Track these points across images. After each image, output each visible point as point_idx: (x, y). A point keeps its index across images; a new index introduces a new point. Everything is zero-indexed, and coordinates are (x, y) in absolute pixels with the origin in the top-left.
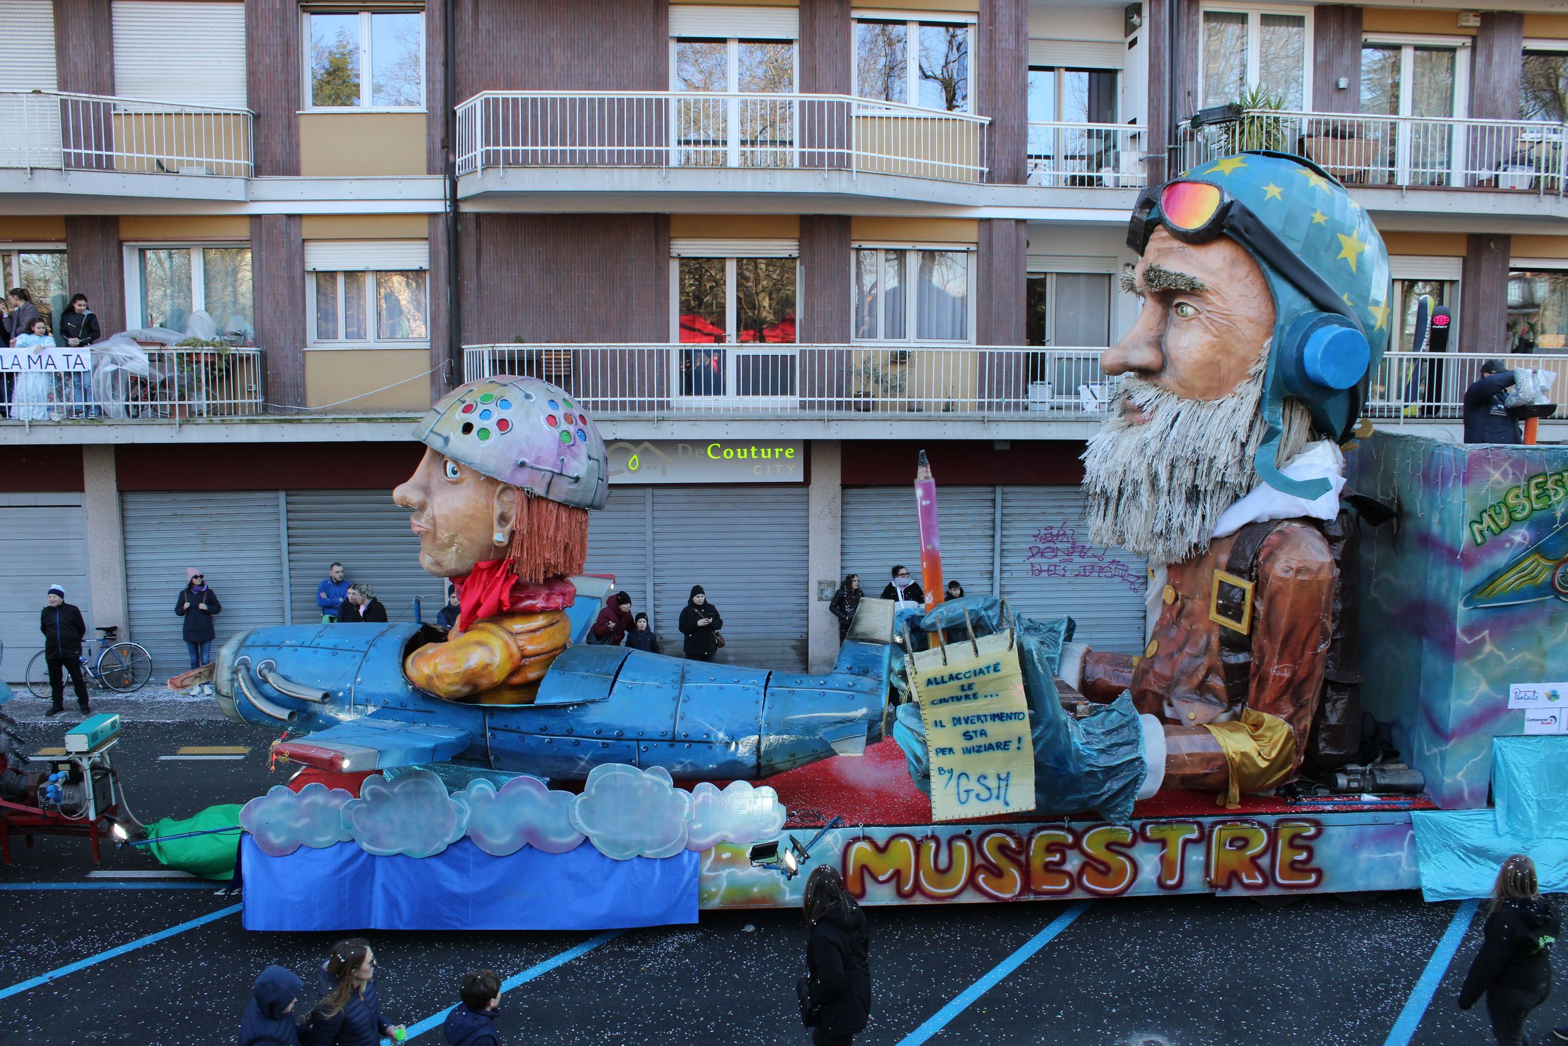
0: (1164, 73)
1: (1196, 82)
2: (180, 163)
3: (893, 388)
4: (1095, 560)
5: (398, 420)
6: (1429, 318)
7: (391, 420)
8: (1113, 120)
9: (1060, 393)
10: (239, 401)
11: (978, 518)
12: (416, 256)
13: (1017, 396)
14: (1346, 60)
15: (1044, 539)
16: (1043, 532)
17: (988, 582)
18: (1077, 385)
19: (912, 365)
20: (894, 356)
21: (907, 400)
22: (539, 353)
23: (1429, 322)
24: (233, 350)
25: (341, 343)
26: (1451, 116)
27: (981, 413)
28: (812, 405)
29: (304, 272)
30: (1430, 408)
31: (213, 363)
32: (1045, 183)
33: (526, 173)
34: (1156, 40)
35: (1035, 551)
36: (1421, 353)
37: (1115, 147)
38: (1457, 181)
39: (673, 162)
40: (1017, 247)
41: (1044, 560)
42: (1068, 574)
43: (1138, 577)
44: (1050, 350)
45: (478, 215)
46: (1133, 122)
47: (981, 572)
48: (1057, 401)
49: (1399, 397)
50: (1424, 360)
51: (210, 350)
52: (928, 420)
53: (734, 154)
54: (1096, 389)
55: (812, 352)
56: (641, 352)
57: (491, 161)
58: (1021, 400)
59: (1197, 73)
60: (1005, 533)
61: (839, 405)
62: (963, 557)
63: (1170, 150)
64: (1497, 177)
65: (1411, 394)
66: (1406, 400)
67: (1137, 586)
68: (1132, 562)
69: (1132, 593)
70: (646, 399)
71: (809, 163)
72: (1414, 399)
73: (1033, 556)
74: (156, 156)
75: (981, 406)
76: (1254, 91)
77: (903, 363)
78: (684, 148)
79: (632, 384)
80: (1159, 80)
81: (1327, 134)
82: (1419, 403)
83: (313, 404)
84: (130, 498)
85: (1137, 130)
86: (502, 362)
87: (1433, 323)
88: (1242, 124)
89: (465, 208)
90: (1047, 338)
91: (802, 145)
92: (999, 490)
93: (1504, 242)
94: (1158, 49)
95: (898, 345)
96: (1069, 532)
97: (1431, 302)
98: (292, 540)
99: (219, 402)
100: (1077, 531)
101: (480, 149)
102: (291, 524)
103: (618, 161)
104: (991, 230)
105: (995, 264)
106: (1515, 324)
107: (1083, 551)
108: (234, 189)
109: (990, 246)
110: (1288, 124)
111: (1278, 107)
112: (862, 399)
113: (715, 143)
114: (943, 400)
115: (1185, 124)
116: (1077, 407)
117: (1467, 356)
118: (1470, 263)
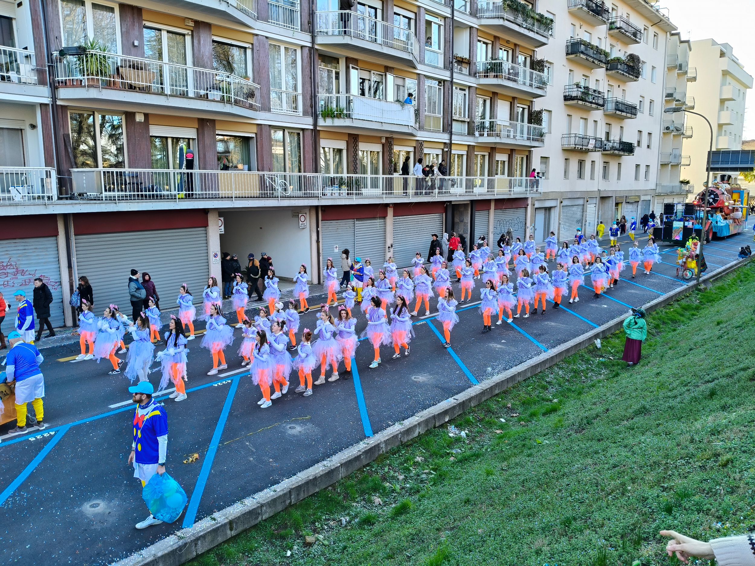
0: (41, 24)
1: (60, 32)
6: (185, 155)
8: (13, 45)
14: (136, 32)
18: (8, 187)
26: (186, 64)
30: (189, 194)
34: (34, 5)
36: (182, 170)
37: (16, 61)
38: (191, 95)
41: (1, 279)
42: (16, 285)
43: (56, 282)
46: (26, 48)
49: (175, 190)
50: (184, 173)
54: (20, 189)
59: (60, 28)
63: (49, 66)
64: (207, 94)
65: (180, 189)
66: (179, 191)
67: (56, 287)
72: (182, 191)
76: (91, 40)
80: (38, 28)
81: (130, 67)
82: (184, 192)
85: (29, 54)
87: (186, 157)
88: (87, 57)
93: (213, 122)
94: (36, 11)
96: (13, 263)
97: (185, 148)
100: (18, 263)
106: (221, 158)
107: (23, 273)
110: (111, 60)
111: (104, 50)
115: (56, 54)
116: (9, 199)
117: (203, 171)
118: (200, 131)
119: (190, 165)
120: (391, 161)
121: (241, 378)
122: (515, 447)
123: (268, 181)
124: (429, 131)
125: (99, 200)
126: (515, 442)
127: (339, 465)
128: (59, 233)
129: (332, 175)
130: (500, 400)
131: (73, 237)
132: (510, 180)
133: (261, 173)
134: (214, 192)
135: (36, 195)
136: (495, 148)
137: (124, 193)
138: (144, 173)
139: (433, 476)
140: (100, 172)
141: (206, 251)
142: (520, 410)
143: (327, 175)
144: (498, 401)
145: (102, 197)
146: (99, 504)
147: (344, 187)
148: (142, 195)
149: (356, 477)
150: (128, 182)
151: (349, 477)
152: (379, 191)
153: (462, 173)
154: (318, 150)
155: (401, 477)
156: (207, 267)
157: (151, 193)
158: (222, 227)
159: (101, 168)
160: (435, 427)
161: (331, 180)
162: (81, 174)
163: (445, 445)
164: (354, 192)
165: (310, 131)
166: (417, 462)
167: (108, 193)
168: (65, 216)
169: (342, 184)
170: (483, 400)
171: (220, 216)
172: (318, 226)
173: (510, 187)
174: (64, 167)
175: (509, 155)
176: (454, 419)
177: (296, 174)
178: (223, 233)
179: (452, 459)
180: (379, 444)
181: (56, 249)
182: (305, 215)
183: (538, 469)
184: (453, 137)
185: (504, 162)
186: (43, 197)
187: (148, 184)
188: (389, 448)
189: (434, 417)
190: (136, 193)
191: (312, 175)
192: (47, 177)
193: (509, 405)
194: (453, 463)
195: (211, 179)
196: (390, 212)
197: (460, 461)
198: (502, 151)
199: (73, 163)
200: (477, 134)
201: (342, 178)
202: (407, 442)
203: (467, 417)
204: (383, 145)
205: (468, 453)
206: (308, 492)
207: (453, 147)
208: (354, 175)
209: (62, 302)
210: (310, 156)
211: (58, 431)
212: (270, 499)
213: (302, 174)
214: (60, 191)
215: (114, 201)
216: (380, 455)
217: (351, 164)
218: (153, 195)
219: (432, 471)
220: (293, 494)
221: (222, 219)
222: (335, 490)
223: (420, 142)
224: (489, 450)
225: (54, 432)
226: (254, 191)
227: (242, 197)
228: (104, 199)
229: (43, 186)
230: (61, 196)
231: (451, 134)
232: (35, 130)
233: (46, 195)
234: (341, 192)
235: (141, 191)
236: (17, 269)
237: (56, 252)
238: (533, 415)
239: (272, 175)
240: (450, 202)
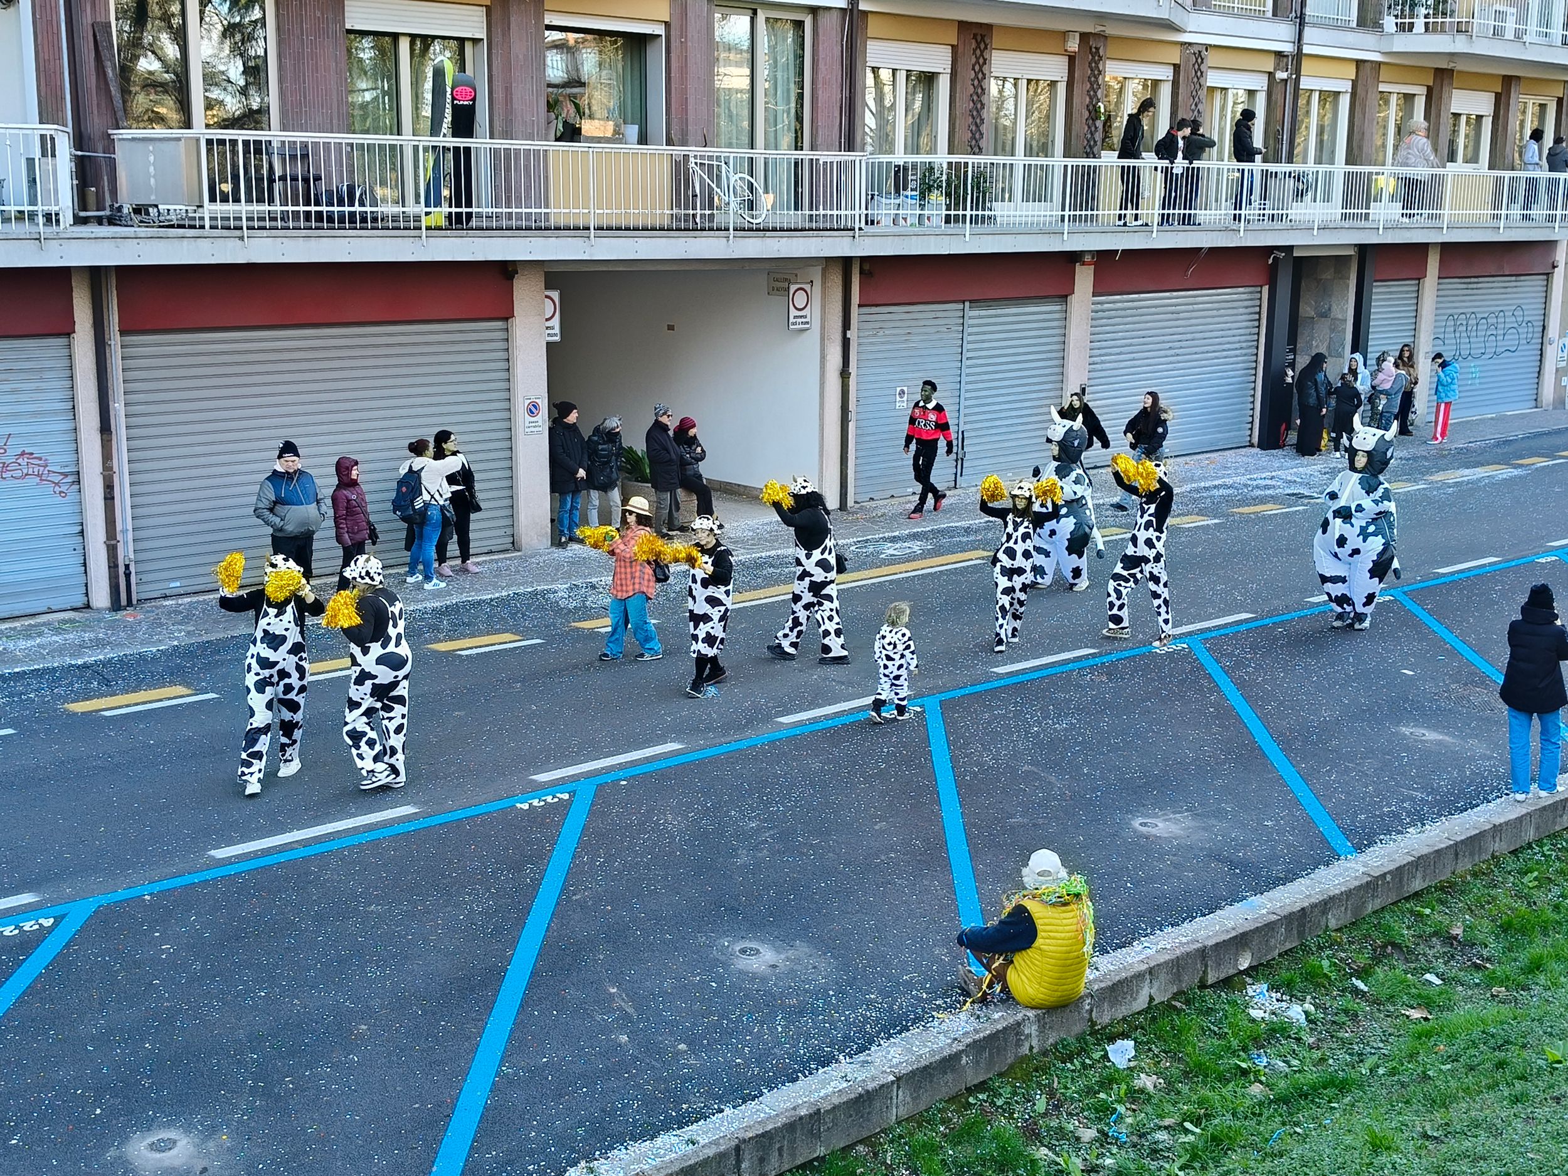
6: (449, 90)
23: (449, 96)
30: (459, 215)
36: (441, 138)
43: (65, 475)
49: (417, 202)
50: (446, 149)
65: (433, 198)
66: (427, 205)
67: (64, 489)
68: (52, 454)
69: (58, 499)
72: (438, 204)
82: (445, 209)
87: (453, 99)
97: (450, 68)
106: (557, 102)
117: (501, 144)
118: (497, 15)
119: (464, 123)
120: (1094, 113)
121: (600, 787)
122: (1472, 1069)
123: (698, 177)
124: (1223, 14)
125: (193, 227)
126: (1473, 1052)
127: (891, 1078)
128: (77, 327)
129: (900, 157)
130: (1428, 911)
131: (115, 339)
132: (1499, 181)
133: (678, 151)
134: (533, 210)
135: (12, 209)
136: (1452, 71)
137: (266, 207)
138: (327, 145)
139: (1191, 1138)
140: (198, 140)
141: (504, 395)
142: (1494, 948)
143: (885, 158)
144: (1420, 915)
145: (202, 219)
146: (175, 1142)
147: (937, 198)
148: (319, 214)
149: (943, 1122)
150: (278, 173)
151: (920, 1120)
152: (1047, 212)
153: (1333, 152)
154: (859, 77)
155: (1088, 1134)
156: (507, 444)
157: (347, 209)
158: (556, 322)
159: (199, 129)
160: (1203, 986)
161: (897, 173)
162: (140, 145)
163: (1235, 1043)
164: (968, 213)
165: (835, 17)
166: (1142, 1091)
167: (219, 208)
168: (96, 275)
169: (930, 189)
170: (1370, 910)
171: (548, 286)
172: (846, 325)
173: (1496, 205)
174: (95, 122)
175: (1498, 96)
176: (1268, 965)
177: (786, 154)
178: (557, 339)
179: (1256, 1089)
180: (1019, 1024)
181: (68, 373)
182: (807, 287)
183: (1549, 1145)
184: (1307, 31)
185: (1479, 118)
186: (32, 216)
187: (337, 181)
188: (1051, 1041)
189: (1203, 954)
190: (302, 208)
191: (835, 159)
192: (44, 154)
193: (1457, 931)
194: (1261, 1104)
195: (527, 167)
196: (1084, 277)
197: (1283, 1100)
198: (1474, 82)
199: (120, 114)
200: (1389, 23)
201: (931, 169)
202: (1111, 1025)
203: (1313, 960)
204: (1072, 59)
205: (1312, 1075)
206: (793, 1156)
207: (1306, 66)
208: (971, 159)
209: (82, 532)
210: (832, 95)
211: (63, 917)
212: (676, 1168)
213: (806, 154)
214: (82, 200)
215: (238, 233)
216: (1023, 1059)
217: (963, 123)
218: (352, 215)
219: (1188, 1125)
220: (747, 1156)
221: (555, 295)
222: (876, 1155)
223: (1196, 49)
224: (1381, 1071)
225: (52, 920)
226: (653, 207)
227: (619, 229)
228: (207, 226)
229: (32, 181)
230: (83, 214)
231: (1301, 22)
232: (12, 12)
233: (40, 208)
234: (926, 212)
235: (317, 204)
237: (68, 384)
238: (1535, 967)
239: (710, 158)
240: (1289, 249)
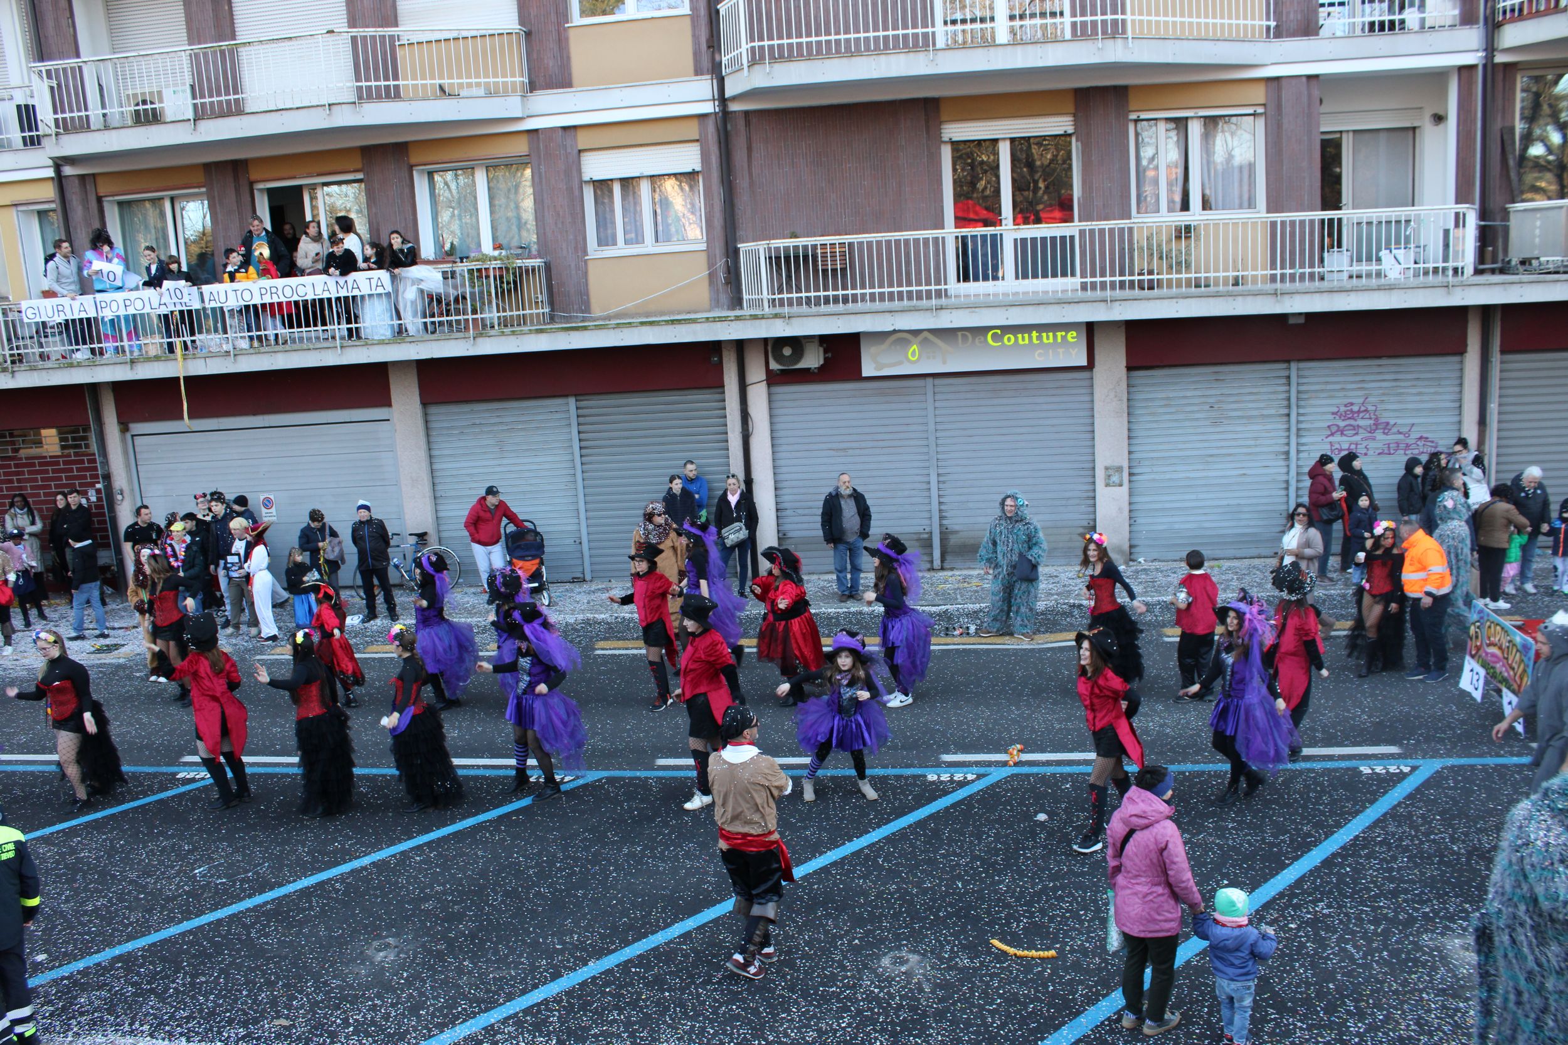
2: (461, 86)
3: (1179, 264)
4: (1401, 437)
5: (679, 321)
7: (673, 322)
9: (1359, 260)
10: (528, 312)
11: (1273, 396)
12: (688, 158)
13: (1312, 266)
15: (1344, 416)
16: (1343, 409)
17: (1283, 463)
18: (1379, 250)
19: (1198, 239)
20: (1178, 230)
21: (1193, 275)
22: (814, 247)
24: (519, 263)
25: (621, 249)
27: (1274, 286)
28: (1093, 286)
29: (582, 183)
31: (501, 277)
32: (1339, 34)
33: (793, 66)
35: (1334, 429)
39: (940, 43)
40: (1309, 105)
41: (1344, 438)
42: (1370, 452)
44: (1348, 214)
45: (747, 113)
47: (1277, 453)
48: (1356, 268)
51: (497, 264)
52: (1217, 295)
53: (1002, 30)
54: (1400, 253)
55: (1092, 231)
56: (916, 241)
57: (756, 59)
58: (1316, 270)
60: (1301, 411)
61: (1122, 284)
62: (1256, 439)
68: (1442, 438)
70: (924, 288)
71: (1081, 33)
73: (1332, 434)
74: (438, 82)
75: (1273, 278)
77: (1188, 238)
78: (950, 28)
79: (908, 274)
83: (597, 311)
84: (433, 410)
86: (778, 258)
89: (734, 107)
90: (1344, 201)
91: (1074, 15)
92: (1294, 365)
95: (1183, 218)
96: (1371, 408)
98: (584, 444)
99: (508, 313)
100: (1381, 407)
101: (745, 46)
102: (582, 428)
103: (884, 47)
104: (1279, 89)
105: (1285, 126)
107: (1387, 428)
108: (508, 106)
109: (1279, 107)
112: (1146, 277)
113: (983, 20)
114: (1231, 274)
116: (1379, 274)
128: (1469, 348)
131: (1496, 357)
135: (1431, 265)
162: (1529, 215)
168: (1486, 311)
174: (1496, 201)
181: (1458, 381)
186: (1444, 269)
192: (1457, 225)
199: (1516, 192)
211: (1417, 768)
214: (1481, 257)
225: (1408, 769)
229: (1446, 246)
230: (1481, 267)
232: (1441, 126)
233: (1451, 264)
236: (1377, 419)
237: (1457, 389)
